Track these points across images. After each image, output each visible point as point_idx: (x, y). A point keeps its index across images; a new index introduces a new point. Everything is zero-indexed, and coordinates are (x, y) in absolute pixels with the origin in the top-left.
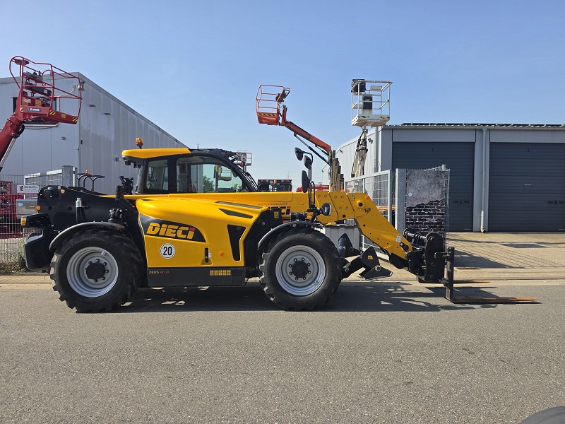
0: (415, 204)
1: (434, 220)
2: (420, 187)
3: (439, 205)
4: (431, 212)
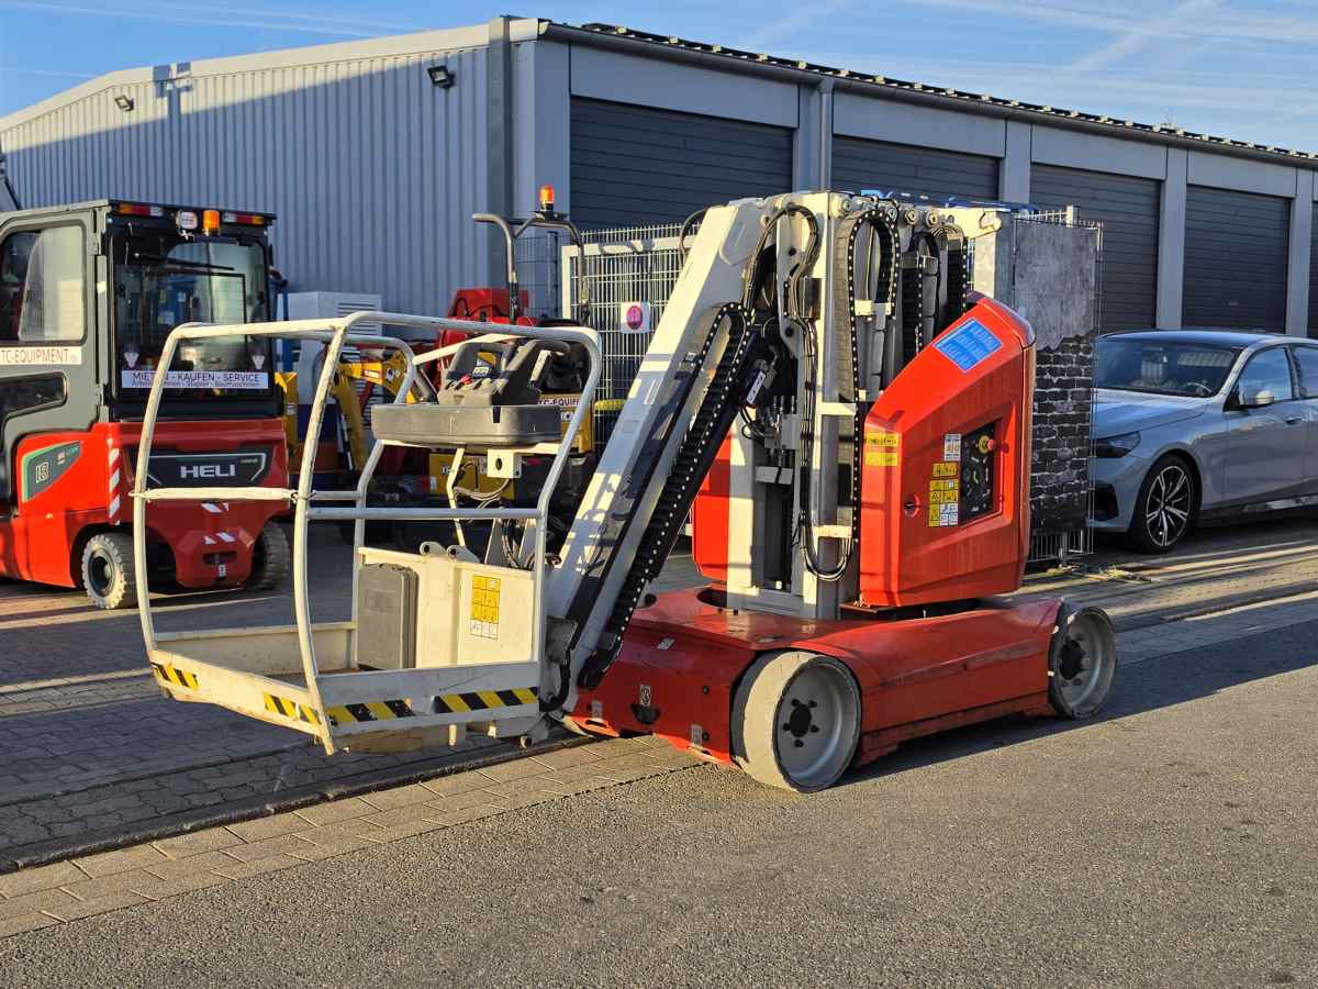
1: (1069, 406)
2: (1044, 287)
3: (1081, 354)
4: (1065, 378)
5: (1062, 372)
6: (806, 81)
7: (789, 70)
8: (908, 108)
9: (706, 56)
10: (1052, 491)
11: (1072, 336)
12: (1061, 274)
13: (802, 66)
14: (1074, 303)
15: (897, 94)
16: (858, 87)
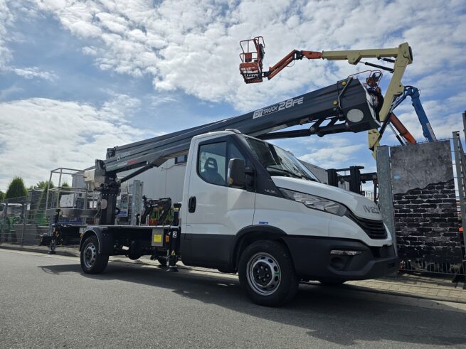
0: (406, 189)
1: (438, 210)
2: (411, 167)
3: (445, 189)
4: (433, 199)
5: (431, 197)
10: (430, 244)
11: (435, 182)
12: (424, 160)
14: (435, 170)
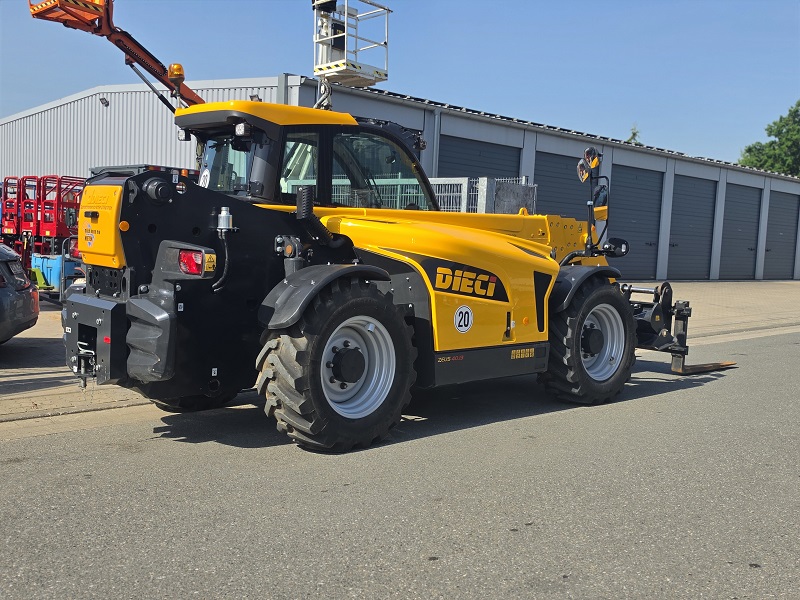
6: (429, 109)
7: (419, 104)
8: (477, 123)
9: (381, 97)
13: (426, 102)
15: (472, 117)
16: (453, 112)
